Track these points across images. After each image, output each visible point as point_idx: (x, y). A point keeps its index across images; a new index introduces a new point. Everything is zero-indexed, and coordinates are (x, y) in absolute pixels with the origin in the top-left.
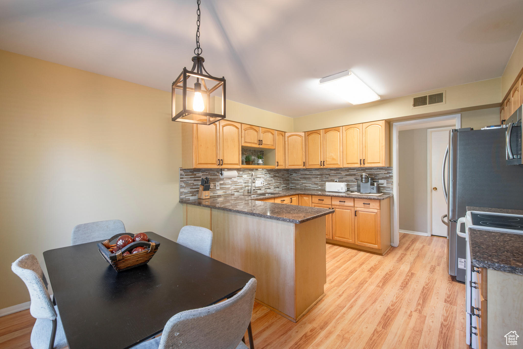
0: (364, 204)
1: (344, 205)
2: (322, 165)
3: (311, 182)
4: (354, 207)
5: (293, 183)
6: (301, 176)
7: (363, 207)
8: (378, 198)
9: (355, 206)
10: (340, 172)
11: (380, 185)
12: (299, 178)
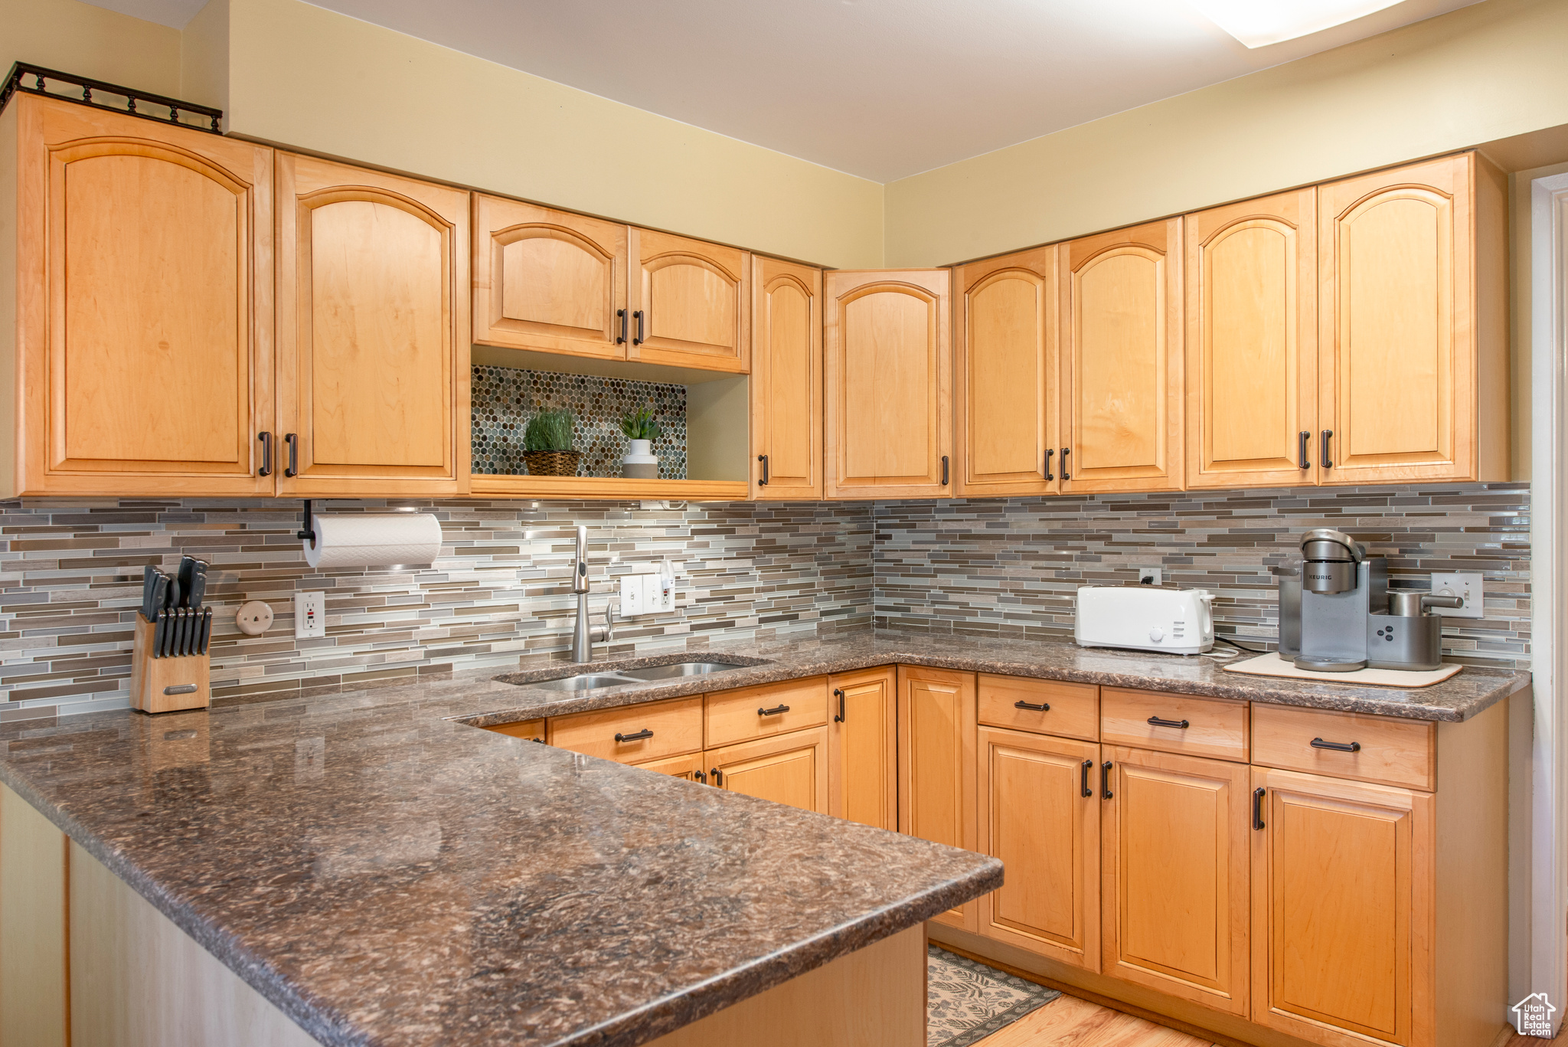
0: (1317, 743)
1: (1181, 744)
2: (1050, 478)
3: (996, 584)
4: (1250, 763)
5: (891, 590)
6: (937, 547)
7: (1311, 765)
8: (1424, 712)
9: (1256, 759)
10: (1174, 518)
11: (1435, 611)
12: (930, 556)
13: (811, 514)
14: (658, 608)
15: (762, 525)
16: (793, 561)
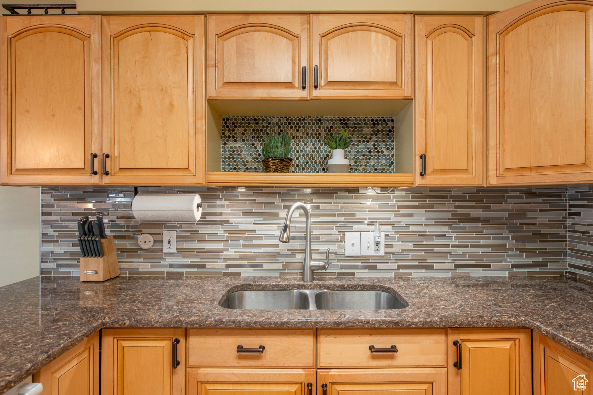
5: (580, 254)
13: (503, 197)
14: (372, 252)
15: (457, 204)
16: (485, 228)
